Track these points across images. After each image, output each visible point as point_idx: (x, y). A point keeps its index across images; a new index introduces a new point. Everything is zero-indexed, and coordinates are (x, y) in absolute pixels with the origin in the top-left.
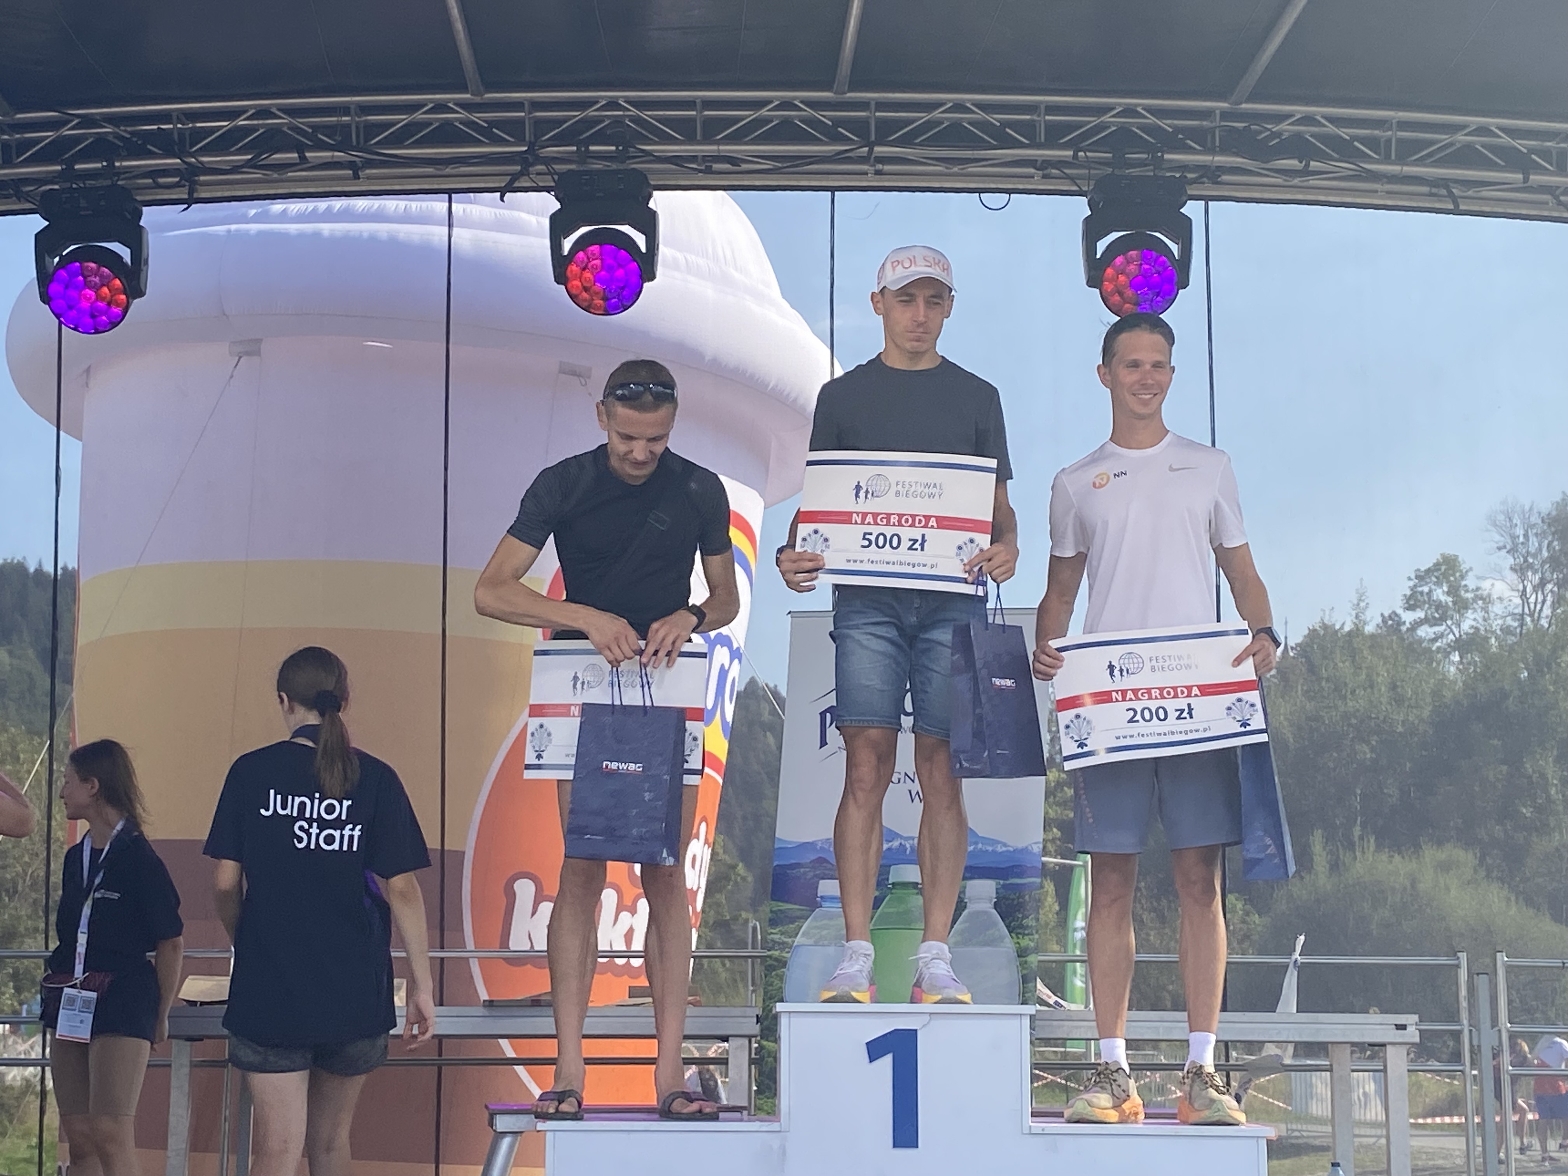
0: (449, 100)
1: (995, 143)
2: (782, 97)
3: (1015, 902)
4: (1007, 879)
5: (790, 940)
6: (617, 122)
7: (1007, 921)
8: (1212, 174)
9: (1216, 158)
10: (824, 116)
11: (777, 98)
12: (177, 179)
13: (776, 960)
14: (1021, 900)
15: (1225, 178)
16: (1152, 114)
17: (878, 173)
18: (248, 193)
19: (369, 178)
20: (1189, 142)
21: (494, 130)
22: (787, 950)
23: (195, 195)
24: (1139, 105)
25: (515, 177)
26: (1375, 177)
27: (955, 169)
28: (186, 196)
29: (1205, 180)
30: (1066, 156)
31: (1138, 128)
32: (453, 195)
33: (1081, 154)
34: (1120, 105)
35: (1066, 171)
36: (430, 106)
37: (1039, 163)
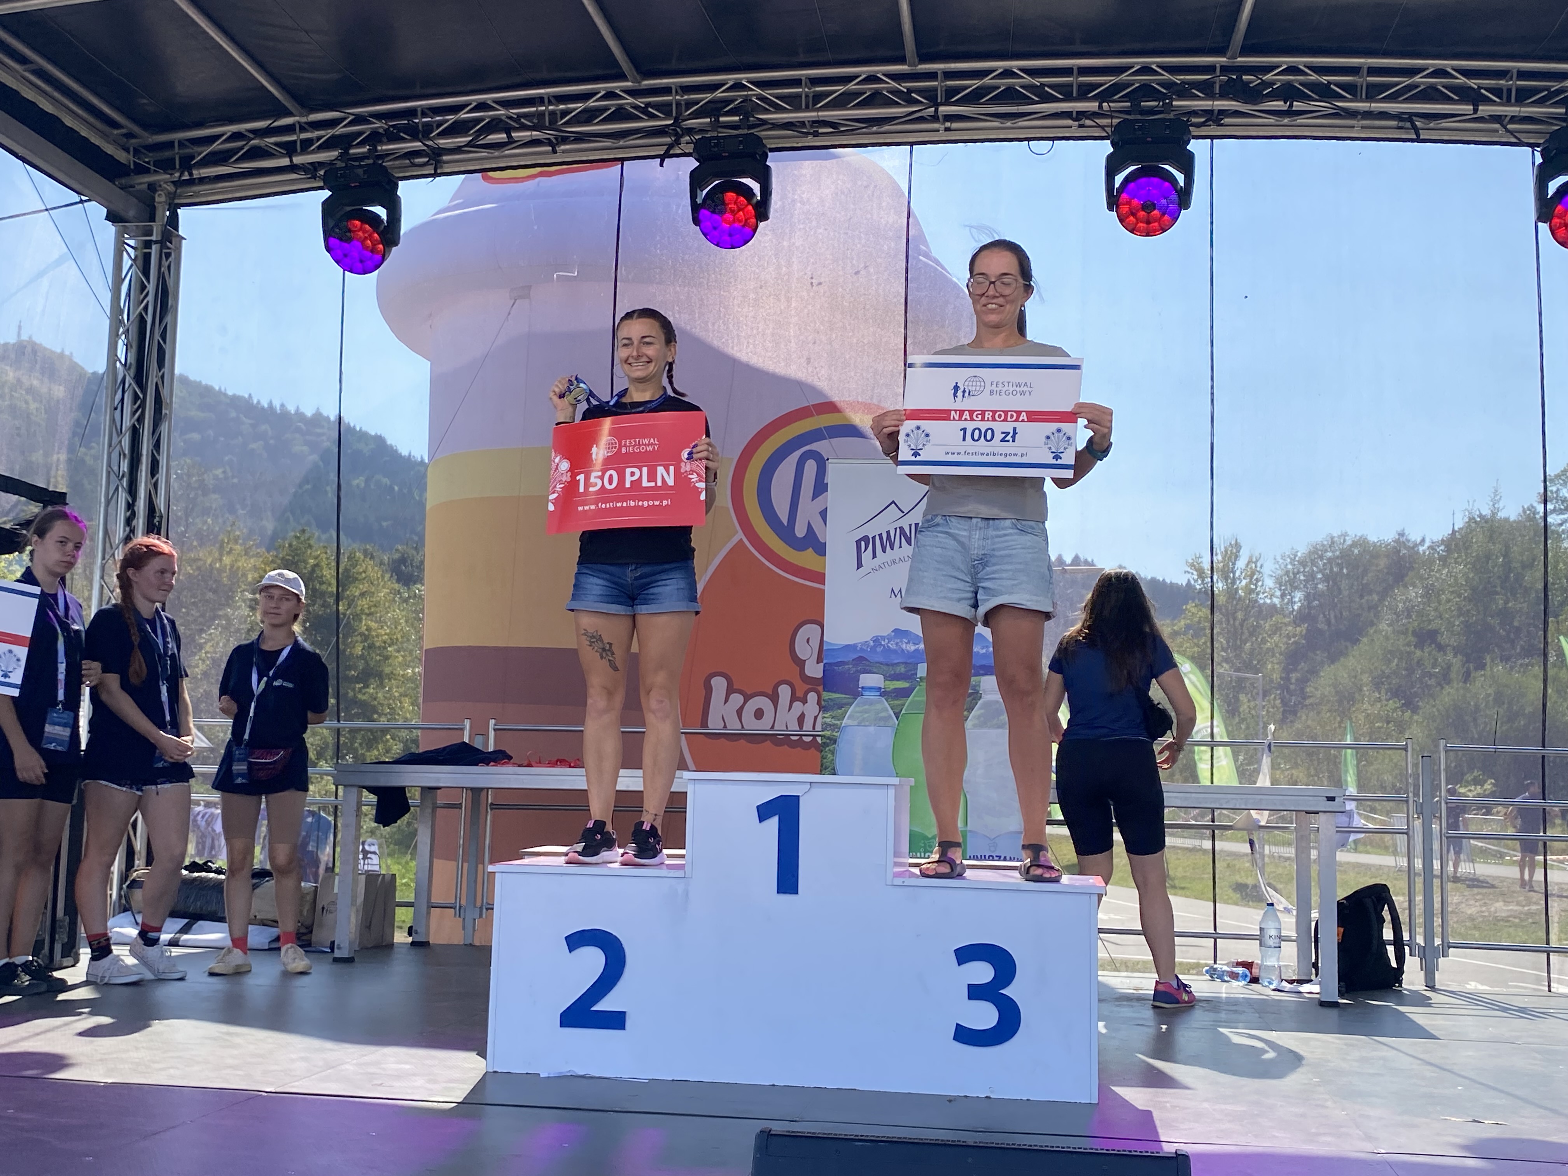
0: (616, 88)
1: (1037, 99)
2: (867, 71)
5: (839, 723)
6: (746, 99)
8: (1215, 117)
9: (1216, 103)
10: (903, 87)
11: (864, 72)
12: (426, 160)
15: (1227, 121)
16: (1166, 71)
17: (947, 129)
18: (478, 167)
19: (564, 152)
20: (1194, 91)
21: (650, 109)
23: (439, 171)
24: (1154, 63)
25: (671, 146)
26: (1352, 114)
27: (1009, 124)
28: (433, 172)
29: (1211, 123)
30: (1093, 107)
31: (1157, 84)
32: (625, 163)
33: (1105, 104)
34: (1137, 63)
35: (1097, 121)
36: (603, 93)
37: (1074, 115)
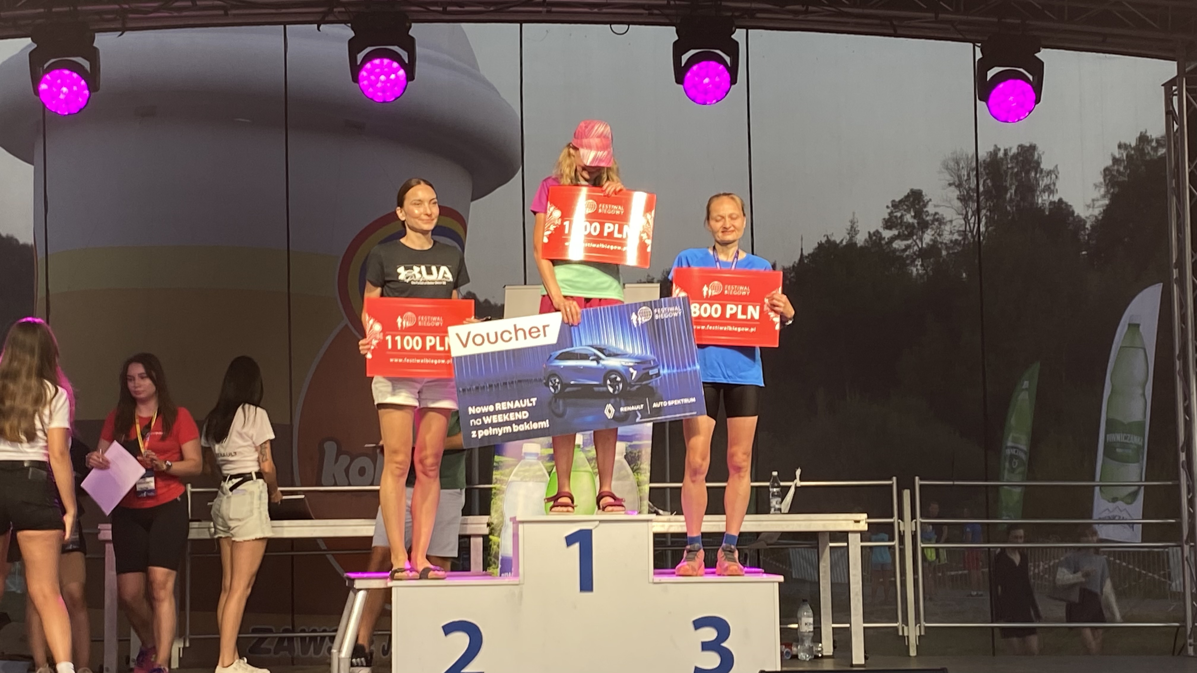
3: (637, 455)
4: (631, 441)
5: (506, 478)
7: (632, 466)
13: (498, 490)
14: (640, 454)
19: (235, 15)
22: (505, 484)
23: (128, 26)
25: (326, 15)
27: (596, 10)
28: (121, 27)
33: (672, 2)
37: (646, 6)
